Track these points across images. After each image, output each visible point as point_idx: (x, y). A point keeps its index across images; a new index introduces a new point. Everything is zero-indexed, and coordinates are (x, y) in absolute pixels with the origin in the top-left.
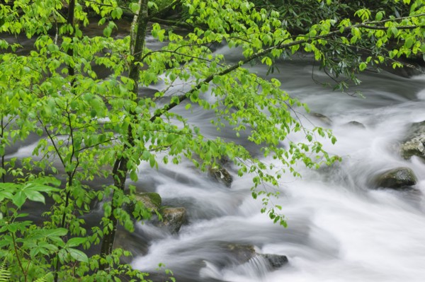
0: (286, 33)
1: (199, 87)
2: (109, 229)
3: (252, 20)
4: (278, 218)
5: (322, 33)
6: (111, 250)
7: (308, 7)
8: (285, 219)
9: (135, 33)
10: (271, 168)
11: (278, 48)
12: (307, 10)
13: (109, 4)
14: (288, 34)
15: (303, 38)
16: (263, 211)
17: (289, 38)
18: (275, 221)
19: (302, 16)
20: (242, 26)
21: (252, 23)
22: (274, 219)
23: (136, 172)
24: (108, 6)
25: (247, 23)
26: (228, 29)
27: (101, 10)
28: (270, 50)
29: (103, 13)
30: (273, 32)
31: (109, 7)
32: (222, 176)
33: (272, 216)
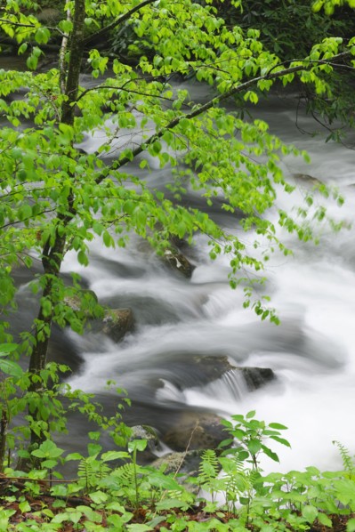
0: (274, 58)
1: (160, 135)
2: (45, 334)
3: (221, 41)
4: (267, 312)
5: (327, 56)
6: (43, 364)
7: (288, 26)
8: (275, 314)
9: (66, 63)
10: (256, 246)
11: (266, 78)
12: (287, 32)
13: (29, 24)
14: (277, 59)
15: (300, 64)
16: (245, 305)
17: (278, 64)
18: (263, 318)
19: (280, 39)
20: (210, 51)
21: (222, 46)
22: (261, 315)
23: (86, 253)
24: (27, 26)
25: (216, 46)
26: (189, 56)
27: (16, 33)
28: (256, 82)
29: (20, 38)
30: (257, 58)
31: (28, 28)
32: (179, 265)
33: (259, 311)
